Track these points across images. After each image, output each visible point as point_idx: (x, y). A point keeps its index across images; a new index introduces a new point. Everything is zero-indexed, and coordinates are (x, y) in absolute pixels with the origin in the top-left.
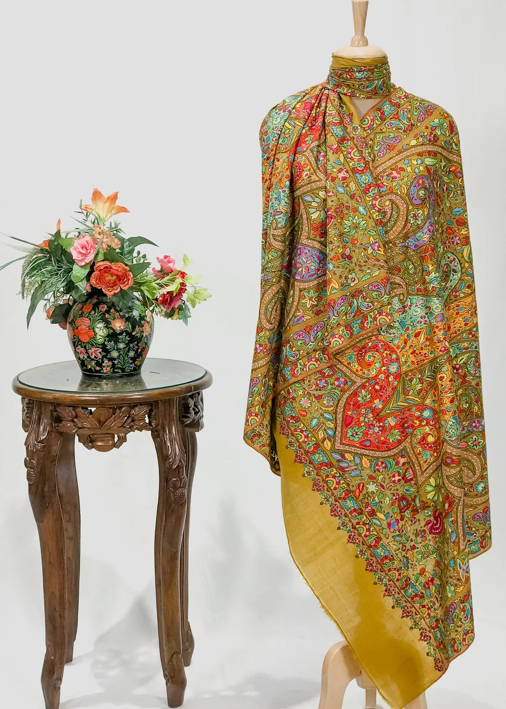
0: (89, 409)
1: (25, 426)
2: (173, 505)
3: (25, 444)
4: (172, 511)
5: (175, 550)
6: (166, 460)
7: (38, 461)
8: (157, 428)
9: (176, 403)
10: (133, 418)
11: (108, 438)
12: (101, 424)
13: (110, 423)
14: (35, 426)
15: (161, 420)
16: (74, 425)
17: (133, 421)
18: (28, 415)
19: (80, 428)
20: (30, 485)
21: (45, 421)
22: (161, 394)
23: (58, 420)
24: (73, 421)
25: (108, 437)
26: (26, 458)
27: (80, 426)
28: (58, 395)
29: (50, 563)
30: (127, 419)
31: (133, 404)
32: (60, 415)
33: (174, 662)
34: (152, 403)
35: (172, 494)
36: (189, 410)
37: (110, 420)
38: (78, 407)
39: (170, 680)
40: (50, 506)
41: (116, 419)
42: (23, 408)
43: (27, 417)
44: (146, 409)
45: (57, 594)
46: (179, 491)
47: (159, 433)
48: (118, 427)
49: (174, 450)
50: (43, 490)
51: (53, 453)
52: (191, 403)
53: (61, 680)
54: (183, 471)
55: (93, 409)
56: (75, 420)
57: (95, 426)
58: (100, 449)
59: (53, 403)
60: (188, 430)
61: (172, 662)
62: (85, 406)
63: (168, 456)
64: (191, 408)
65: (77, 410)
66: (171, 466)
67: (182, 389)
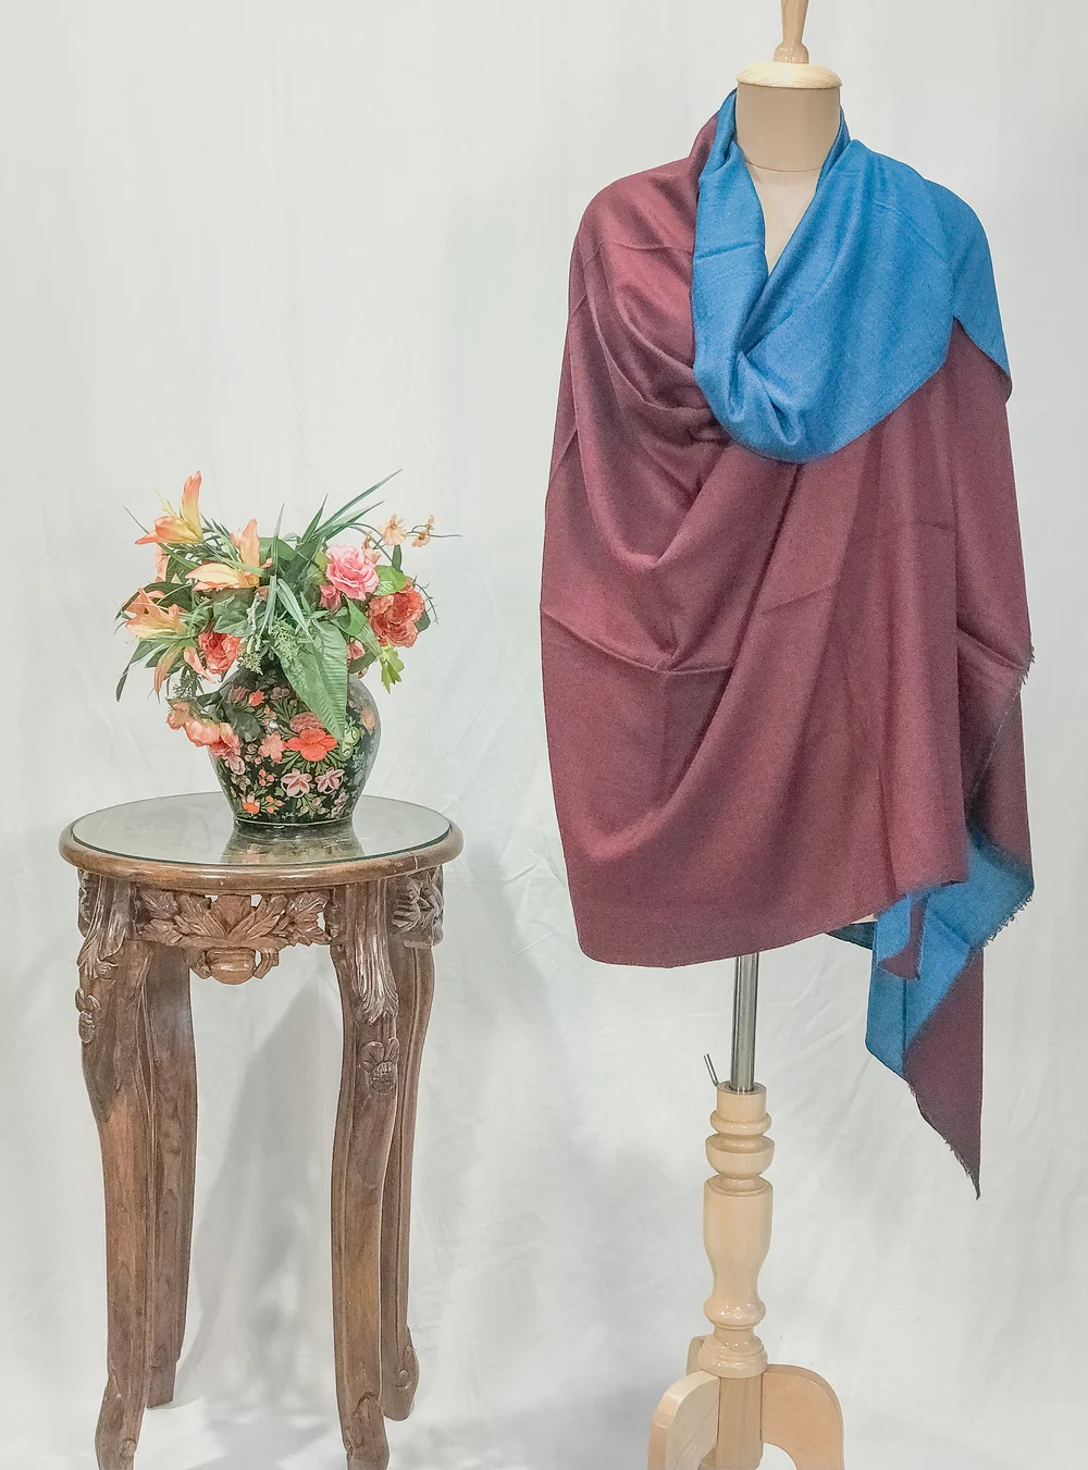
0: (206, 896)
2: (370, 1096)
3: (78, 963)
4: (368, 1108)
5: (372, 1189)
6: (356, 1005)
7: (102, 997)
8: (342, 940)
9: (382, 891)
10: (294, 919)
11: (245, 957)
12: (229, 928)
13: (246, 928)
14: (98, 927)
15: (349, 927)
16: (175, 930)
17: (292, 923)
18: (88, 904)
19: (187, 935)
20: (85, 1045)
21: (120, 918)
22: (348, 872)
23: (144, 916)
24: (174, 921)
25: (242, 954)
27: (185, 929)
29: (121, 1202)
30: (279, 920)
31: (294, 891)
33: (365, 1414)
34: (331, 891)
35: (367, 1075)
36: (408, 905)
37: (247, 919)
38: (181, 893)
39: (354, 1451)
40: (123, 1089)
41: (258, 919)
42: (80, 891)
43: (87, 907)
44: (321, 900)
45: (134, 1267)
46: (383, 1069)
47: (344, 952)
48: (261, 937)
49: (373, 985)
50: (110, 1056)
51: (133, 983)
52: (415, 888)
53: (135, 1442)
54: (391, 1028)
55: (214, 898)
56: (177, 918)
57: (214, 932)
58: (225, 978)
59: (133, 884)
61: (360, 1413)
62: (197, 891)
63: (360, 998)
64: (415, 901)
65: (183, 898)
66: (366, 1018)
67: (394, 862)
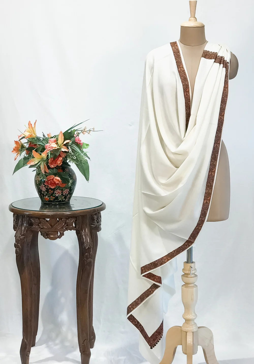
0: (46, 219)
1: (15, 228)
2: (86, 267)
3: (15, 236)
4: (86, 269)
5: (86, 289)
6: (83, 245)
7: (21, 244)
8: (79, 229)
9: (88, 217)
10: (67, 224)
12: (52, 227)
13: (56, 226)
14: (20, 228)
15: (80, 226)
16: (39, 227)
18: (16, 223)
19: (42, 229)
20: (17, 256)
21: (25, 225)
22: (81, 213)
23: (31, 224)
24: (39, 225)
25: (56, 233)
26: (15, 243)
27: (42, 227)
28: (31, 213)
29: (26, 294)
30: (64, 224)
31: (67, 217)
32: (32, 222)
33: (85, 344)
34: (76, 218)
35: (85, 261)
36: (94, 221)
37: (57, 224)
38: (41, 218)
39: (83, 353)
40: (26, 267)
41: (59, 224)
42: (14, 219)
43: (16, 224)
44: (73, 219)
45: (29, 309)
46: (89, 260)
47: (79, 232)
48: (60, 228)
49: (87, 240)
50: (23, 259)
51: (29, 241)
52: (95, 217)
54: (91, 250)
55: (48, 219)
56: (40, 224)
57: (49, 228)
58: (51, 239)
59: (28, 216)
60: (93, 231)
62: (44, 218)
65: (41, 220)
66: (85, 248)
67: (91, 210)
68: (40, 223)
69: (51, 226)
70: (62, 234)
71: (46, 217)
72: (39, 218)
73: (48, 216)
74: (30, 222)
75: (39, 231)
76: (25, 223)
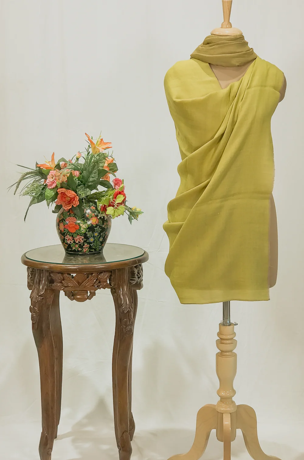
0: (72, 274)
1: (30, 286)
2: (125, 336)
3: (30, 297)
4: (124, 340)
6: (120, 307)
7: (38, 308)
8: (115, 287)
9: (127, 271)
10: (100, 280)
11: (83, 293)
14: (36, 286)
15: (117, 283)
16: (62, 285)
17: (99, 282)
18: (31, 279)
19: (66, 287)
20: (33, 323)
21: (44, 283)
22: (117, 265)
23: (52, 281)
24: (61, 282)
27: (66, 285)
28: (52, 265)
30: (96, 281)
31: (99, 272)
32: (53, 278)
34: (112, 271)
35: (124, 329)
36: (135, 276)
37: (85, 282)
38: (64, 274)
39: (121, 449)
40: (46, 337)
41: (89, 281)
44: (108, 274)
46: (129, 327)
47: (116, 291)
48: (90, 286)
49: (125, 300)
50: (42, 327)
51: (48, 303)
52: (136, 271)
53: (52, 449)
54: (131, 315)
55: (74, 275)
57: (75, 286)
58: (79, 300)
59: (49, 271)
60: (133, 289)
61: (123, 437)
62: (69, 273)
63: (122, 305)
64: (136, 274)
65: (64, 275)
66: (123, 311)
67: (130, 262)
68: (64, 280)
69: (78, 283)
70: (93, 294)
71: (71, 272)
72: (62, 273)
73: (74, 271)
74: (50, 278)
75: (62, 290)
76: (44, 279)
